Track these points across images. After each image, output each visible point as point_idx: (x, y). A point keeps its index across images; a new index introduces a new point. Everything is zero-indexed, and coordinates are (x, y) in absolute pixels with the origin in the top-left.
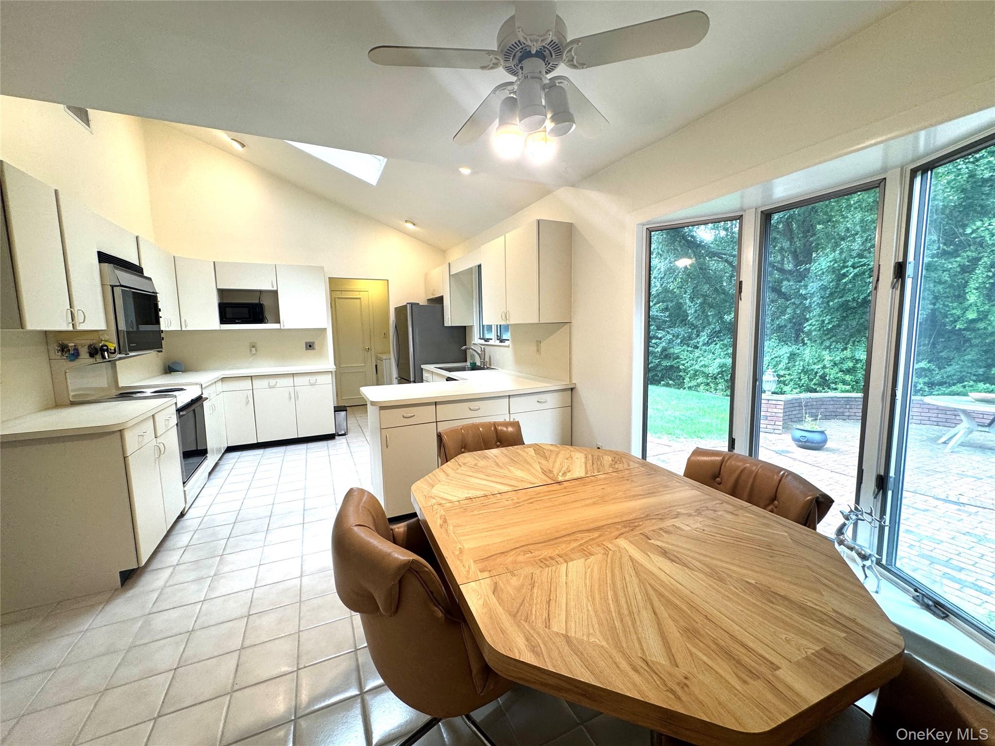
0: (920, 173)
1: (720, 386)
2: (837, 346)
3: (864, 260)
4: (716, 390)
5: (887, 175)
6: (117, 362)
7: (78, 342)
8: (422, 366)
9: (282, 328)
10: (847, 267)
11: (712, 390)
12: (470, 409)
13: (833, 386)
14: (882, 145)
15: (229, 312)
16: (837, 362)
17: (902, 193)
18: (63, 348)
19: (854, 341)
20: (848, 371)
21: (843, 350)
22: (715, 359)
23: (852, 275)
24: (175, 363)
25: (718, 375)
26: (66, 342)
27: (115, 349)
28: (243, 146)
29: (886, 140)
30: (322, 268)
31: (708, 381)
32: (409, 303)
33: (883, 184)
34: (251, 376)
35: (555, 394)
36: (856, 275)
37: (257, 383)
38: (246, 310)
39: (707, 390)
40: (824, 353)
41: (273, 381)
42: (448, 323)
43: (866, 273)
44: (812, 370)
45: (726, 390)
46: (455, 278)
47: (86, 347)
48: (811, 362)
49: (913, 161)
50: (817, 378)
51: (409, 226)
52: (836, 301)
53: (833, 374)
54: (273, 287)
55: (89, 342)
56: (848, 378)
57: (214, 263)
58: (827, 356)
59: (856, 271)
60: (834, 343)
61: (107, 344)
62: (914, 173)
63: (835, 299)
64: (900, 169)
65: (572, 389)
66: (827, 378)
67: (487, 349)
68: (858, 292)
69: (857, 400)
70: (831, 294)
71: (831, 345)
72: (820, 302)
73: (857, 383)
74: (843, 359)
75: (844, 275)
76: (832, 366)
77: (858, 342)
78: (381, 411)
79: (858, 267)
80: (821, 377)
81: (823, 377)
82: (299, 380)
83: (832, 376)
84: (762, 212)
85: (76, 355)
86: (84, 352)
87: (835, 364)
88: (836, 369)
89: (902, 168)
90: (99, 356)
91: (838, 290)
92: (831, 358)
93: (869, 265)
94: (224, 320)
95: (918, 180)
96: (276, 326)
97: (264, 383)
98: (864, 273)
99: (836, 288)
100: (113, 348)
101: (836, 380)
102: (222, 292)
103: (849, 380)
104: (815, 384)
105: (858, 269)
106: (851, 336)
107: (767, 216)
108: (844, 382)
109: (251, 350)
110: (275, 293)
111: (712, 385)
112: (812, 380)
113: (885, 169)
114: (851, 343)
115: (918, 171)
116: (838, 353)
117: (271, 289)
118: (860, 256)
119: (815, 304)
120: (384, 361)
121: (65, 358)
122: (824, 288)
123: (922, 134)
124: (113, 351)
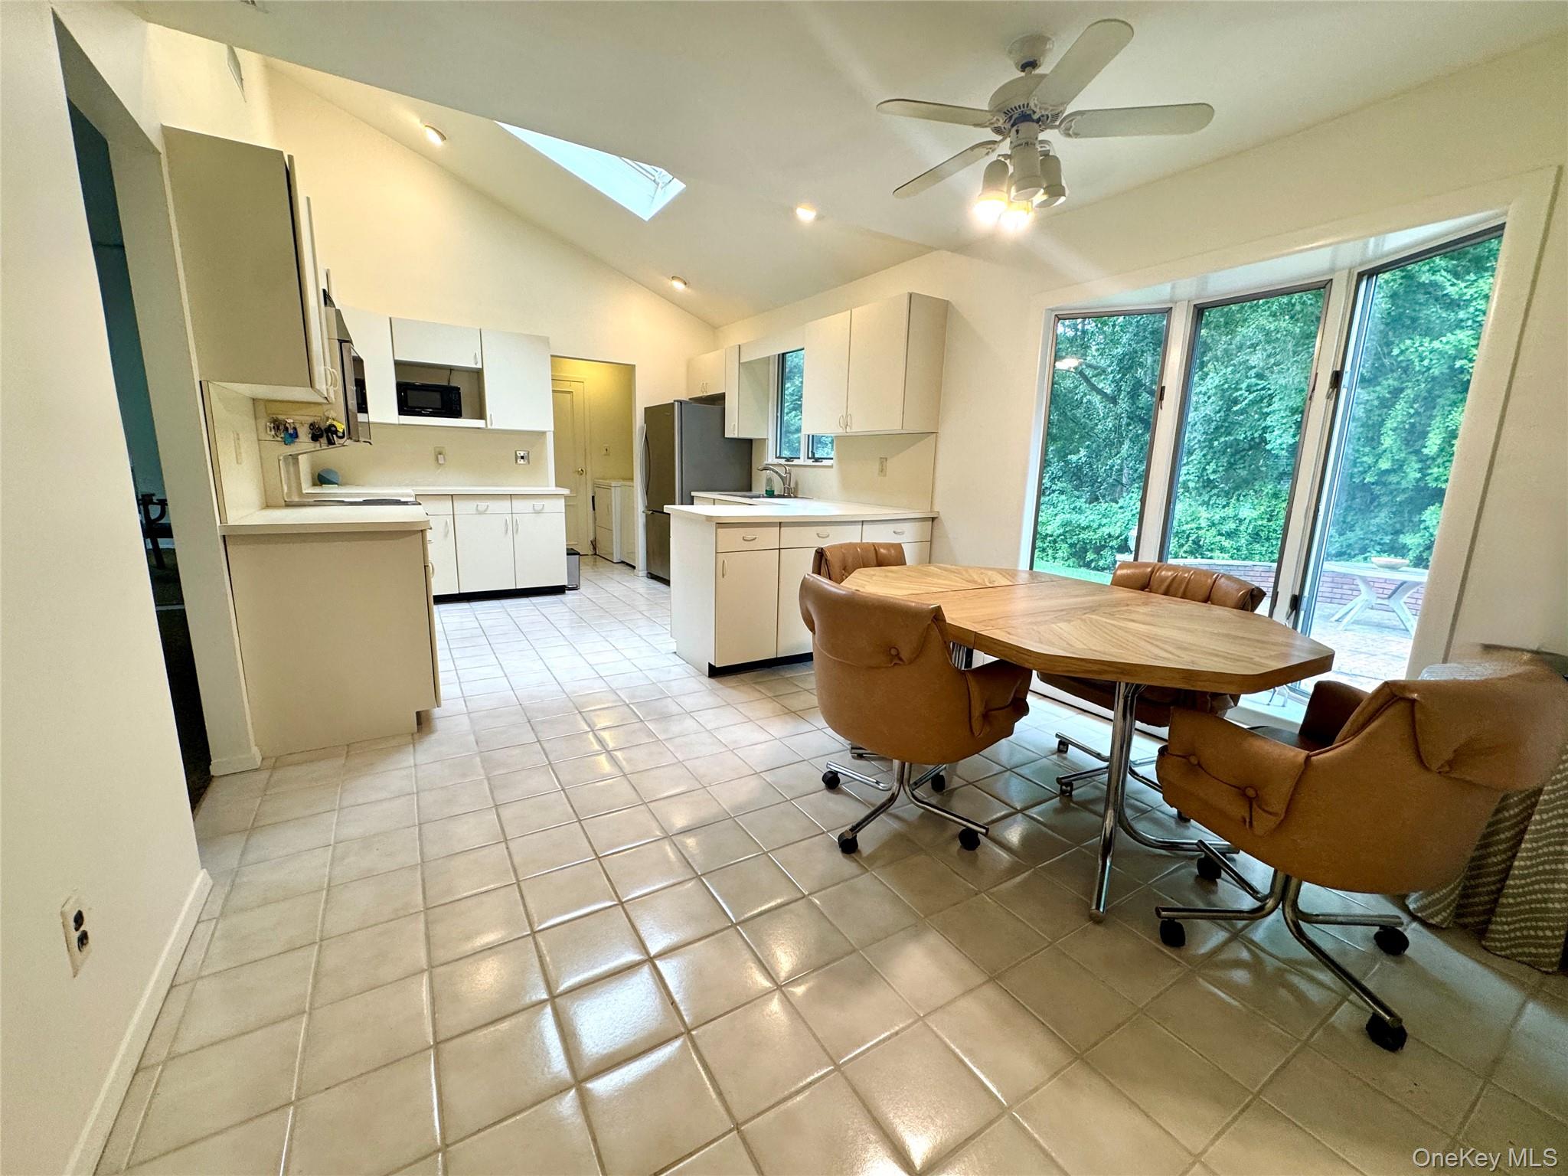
0: (1366, 277)
1: (1060, 554)
2: (1217, 502)
3: (1262, 383)
4: (1055, 558)
5: (1336, 277)
6: (300, 457)
7: (297, 418)
8: (693, 494)
9: (489, 427)
10: (1241, 389)
11: (1050, 557)
12: (818, 534)
13: (1209, 554)
14: (1330, 248)
15: (413, 398)
16: (1216, 522)
17: (1347, 297)
18: (278, 426)
19: (1239, 495)
20: (1229, 535)
21: (1224, 507)
22: (1056, 515)
23: (1246, 401)
24: (329, 471)
25: (1058, 537)
26: (281, 417)
27: (344, 433)
28: (444, 138)
29: (1338, 243)
30: (545, 341)
31: (1045, 545)
32: (677, 401)
33: (1328, 286)
34: (452, 495)
35: (918, 524)
36: (1253, 403)
37: (461, 506)
38: (437, 396)
39: (1042, 558)
40: (1200, 508)
41: (482, 504)
42: (730, 433)
43: (1265, 401)
44: (1184, 531)
45: (1069, 558)
46: (747, 368)
47: (307, 426)
48: (1183, 520)
49: (1361, 264)
50: (1190, 543)
51: (678, 285)
52: (1222, 439)
53: (1209, 537)
54: (476, 364)
55: (311, 420)
56: (1227, 543)
57: (390, 319)
58: (1204, 514)
59: (1251, 397)
60: (1215, 497)
61: (335, 423)
62: (1360, 276)
63: (1221, 436)
64: (1347, 271)
65: (933, 519)
66: (1201, 543)
67: (794, 470)
68: (1251, 428)
69: (1240, 568)
70: (1217, 428)
71: (1210, 500)
72: (1202, 440)
73: (1238, 550)
74: (1224, 519)
75: (1236, 402)
76: (1209, 526)
77: (1244, 496)
78: (719, 530)
79: (1254, 391)
80: (1194, 542)
81: (1196, 542)
82: (518, 505)
83: (1207, 541)
84: (1195, 305)
85: (293, 436)
86: (304, 434)
87: (1214, 524)
88: (1213, 531)
89: (1350, 270)
90: (324, 440)
91: (1227, 424)
92: (1209, 516)
93: (1269, 389)
94: (404, 408)
95: (1364, 283)
96: (480, 423)
97: (470, 506)
98: (1261, 400)
99: (1225, 421)
100: (341, 431)
101: (1213, 546)
102: (399, 365)
103: (1229, 546)
104: (1185, 552)
105: (1255, 394)
106: (1237, 488)
107: (1200, 311)
108: (1222, 549)
109: (437, 459)
110: (478, 374)
111: (1050, 552)
112: (1183, 545)
113: (1332, 270)
114: (1235, 498)
115: (1363, 276)
116: (1217, 510)
117: (474, 366)
118: (1260, 376)
119: (1196, 441)
120: (613, 489)
121: (279, 439)
122: (1208, 420)
123: (1372, 240)
124: (341, 435)
